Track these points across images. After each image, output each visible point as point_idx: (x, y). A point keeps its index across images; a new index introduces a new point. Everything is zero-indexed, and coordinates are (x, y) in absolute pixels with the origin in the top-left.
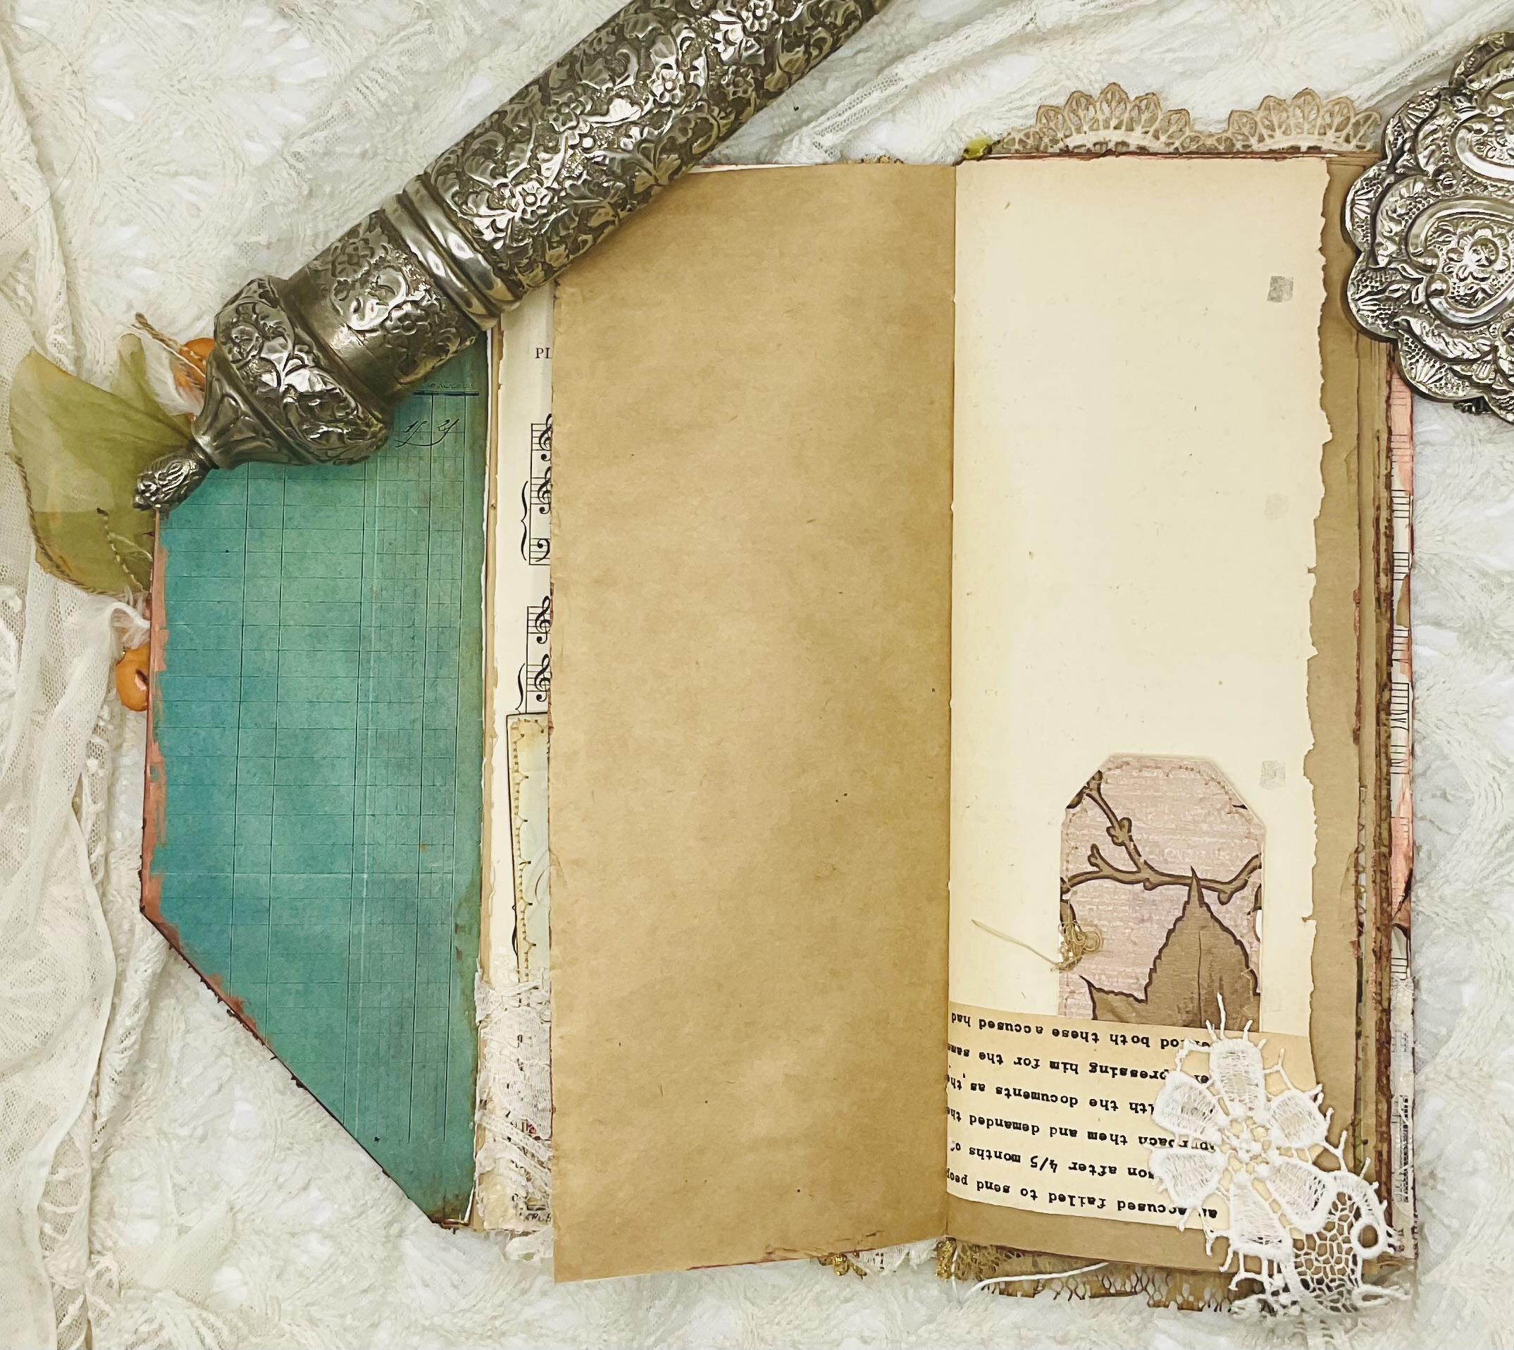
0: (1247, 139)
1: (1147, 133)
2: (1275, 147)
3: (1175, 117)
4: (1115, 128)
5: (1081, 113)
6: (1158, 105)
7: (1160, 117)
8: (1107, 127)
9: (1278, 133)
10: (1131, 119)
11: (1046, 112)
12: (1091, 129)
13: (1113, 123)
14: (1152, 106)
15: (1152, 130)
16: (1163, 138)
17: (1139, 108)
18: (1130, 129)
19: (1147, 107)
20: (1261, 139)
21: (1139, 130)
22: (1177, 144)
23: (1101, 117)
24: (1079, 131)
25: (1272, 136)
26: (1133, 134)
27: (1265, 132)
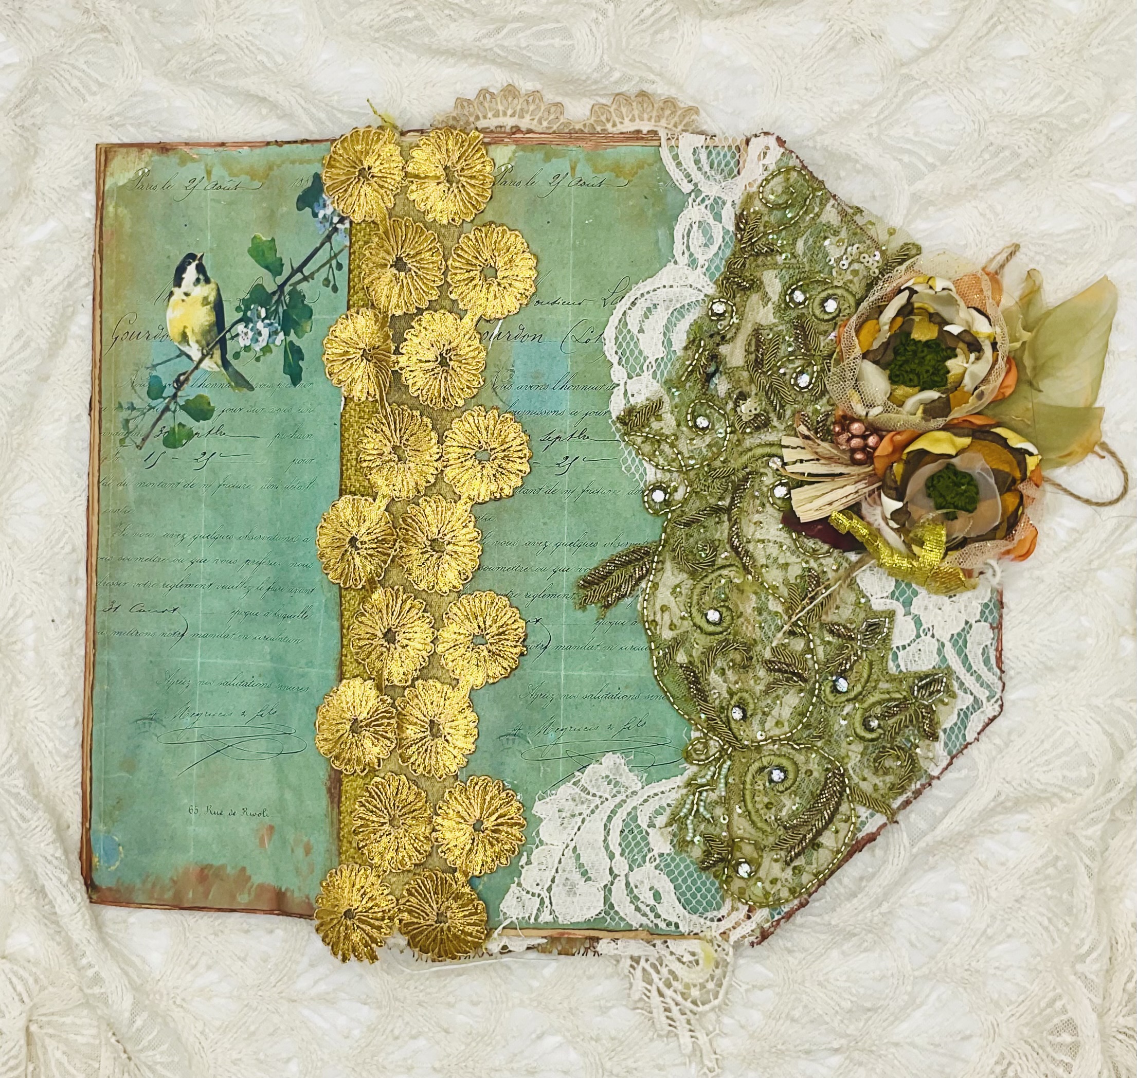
0: (604, 125)
1: (533, 119)
2: (624, 130)
3: (553, 109)
4: (511, 116)
5: (486, 105)
6: (541, 99)
7: (543, 108)
8: (505, 114)
9: (626, 120)
10: (522, 109)
11: (461, 102)
12: (494, 116)
13: (509, 112)
14: (537, 101)
15: (537, 118)
16: (545, 124)
17: (527, 101)
18: (522, 117)
19: (534, 101)
20: (614, 125)
21: (528, 117)
22: (555, 128)
23: (501, 108)
24: (485, 117)
25: (621, 123)
26: (524, 120)
27: (617, 120)
